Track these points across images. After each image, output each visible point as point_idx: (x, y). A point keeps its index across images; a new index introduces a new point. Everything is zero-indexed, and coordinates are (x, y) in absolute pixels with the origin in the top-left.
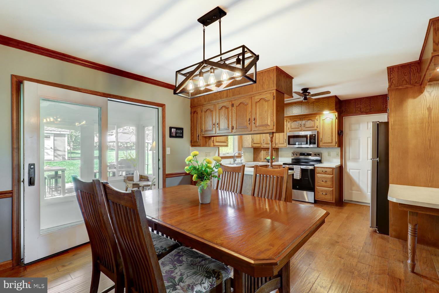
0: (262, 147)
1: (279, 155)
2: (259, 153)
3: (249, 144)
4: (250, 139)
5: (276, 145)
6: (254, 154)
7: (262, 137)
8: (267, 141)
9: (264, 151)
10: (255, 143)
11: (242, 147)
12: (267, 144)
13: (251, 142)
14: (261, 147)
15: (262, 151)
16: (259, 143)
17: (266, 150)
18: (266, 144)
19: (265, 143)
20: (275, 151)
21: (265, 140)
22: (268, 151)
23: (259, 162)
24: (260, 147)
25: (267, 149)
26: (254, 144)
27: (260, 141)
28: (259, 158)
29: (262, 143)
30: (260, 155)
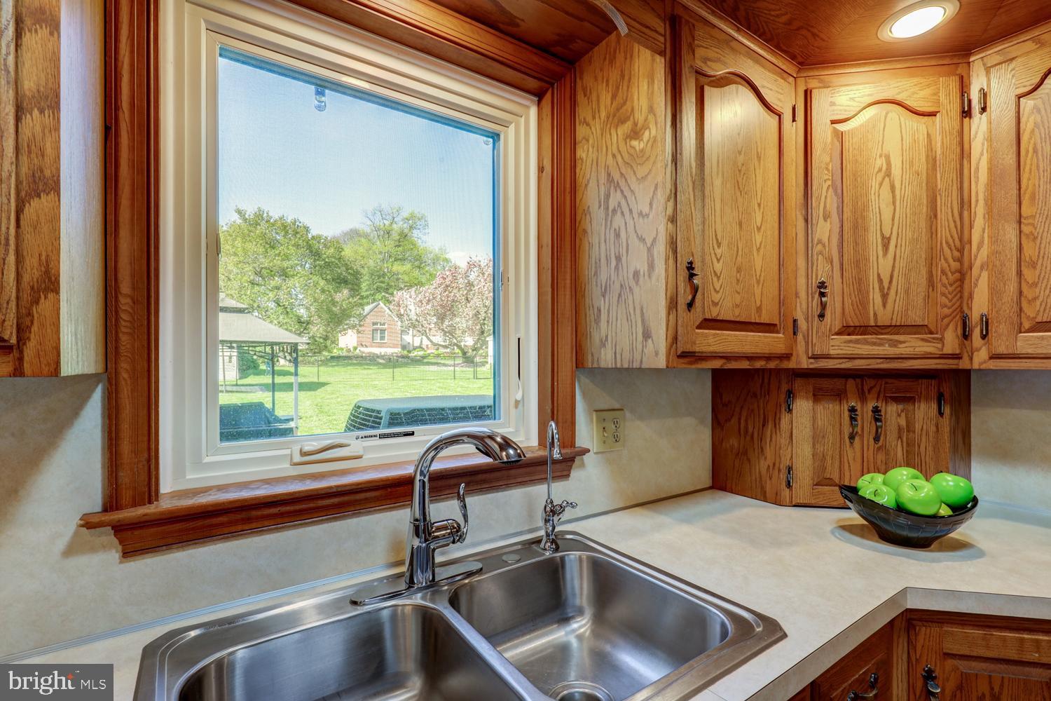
0: (805, 363)
1: (976, 440)
2: (770, 419)
3: (647, 335)
4: (651, 266)
5: (966, 335)
6: (718, 422)
7: (801, 263)
8: (863, 303)
9: (817, 396)
10: (714, 313)
11: (579, 363)
12: (863, 329)
13: (672, 305)
14: (792, 365)
15: (803, 407)
16: (765, 318)
17: (839, 396)
18: (846, 330)
19: (833, 319)
20: (940, 399)
21: (835, 288)
22: (863, 399)
23: (764, 498)
24: (787, 357)
25: (851, 384)
26: (710, 323)
27: (781, 303)
28: (763, 465)
29: (802, 324)
30: (783, 441)
